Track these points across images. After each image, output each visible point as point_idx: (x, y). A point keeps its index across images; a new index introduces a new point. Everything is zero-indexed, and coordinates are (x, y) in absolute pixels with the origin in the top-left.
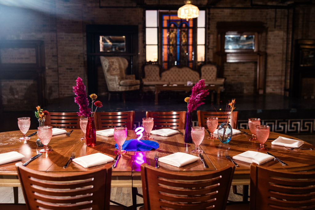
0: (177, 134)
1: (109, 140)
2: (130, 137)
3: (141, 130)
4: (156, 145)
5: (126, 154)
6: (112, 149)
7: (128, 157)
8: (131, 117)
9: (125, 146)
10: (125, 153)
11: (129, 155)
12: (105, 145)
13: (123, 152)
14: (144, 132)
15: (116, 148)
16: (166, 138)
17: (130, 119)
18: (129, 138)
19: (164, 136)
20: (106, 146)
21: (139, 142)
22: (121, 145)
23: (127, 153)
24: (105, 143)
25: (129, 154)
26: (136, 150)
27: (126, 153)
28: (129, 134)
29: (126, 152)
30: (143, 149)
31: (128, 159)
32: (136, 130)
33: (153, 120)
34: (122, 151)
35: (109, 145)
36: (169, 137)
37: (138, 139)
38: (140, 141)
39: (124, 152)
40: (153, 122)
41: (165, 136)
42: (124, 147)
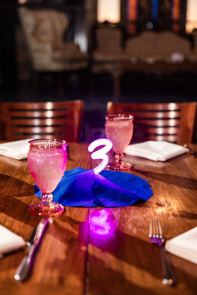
0: (184, 154)
1: (21, 168)
2: (72, 160)
3: (104, 146)
4: (144, 186)
5: (63, 217)
6: (24, 199)
7: (70, 228)
8: (76, 115)
9: (62, 191)
10: (60, 213)
11: (72, 222)
12: (8, 183)
13: (55, 211)
14: (112, 153)
15: (36, 195)
16: (161, 165)
17: (72, 118)
18: (71, 163)
19: (155, 159)
20: (9, 189)
21: (99, 180)
22: (48, 192)
23: (68, 214)
24: (9, 177)
25: (73, 217)
26: (91, 203)
27: (63, 213)
28: (71, 153)
29: (65, 210)
30: (112, 200)
31: (69, 238)
32: (91, 147)
33: (131, 121)
34: (52, 206)
35: (20, 183)
36: (169, 164)
37: (97, 171)
38: (101, 177)
39: (60, 209)
40: (132, 125)
41: (158, 161)
42: (58, 195)
